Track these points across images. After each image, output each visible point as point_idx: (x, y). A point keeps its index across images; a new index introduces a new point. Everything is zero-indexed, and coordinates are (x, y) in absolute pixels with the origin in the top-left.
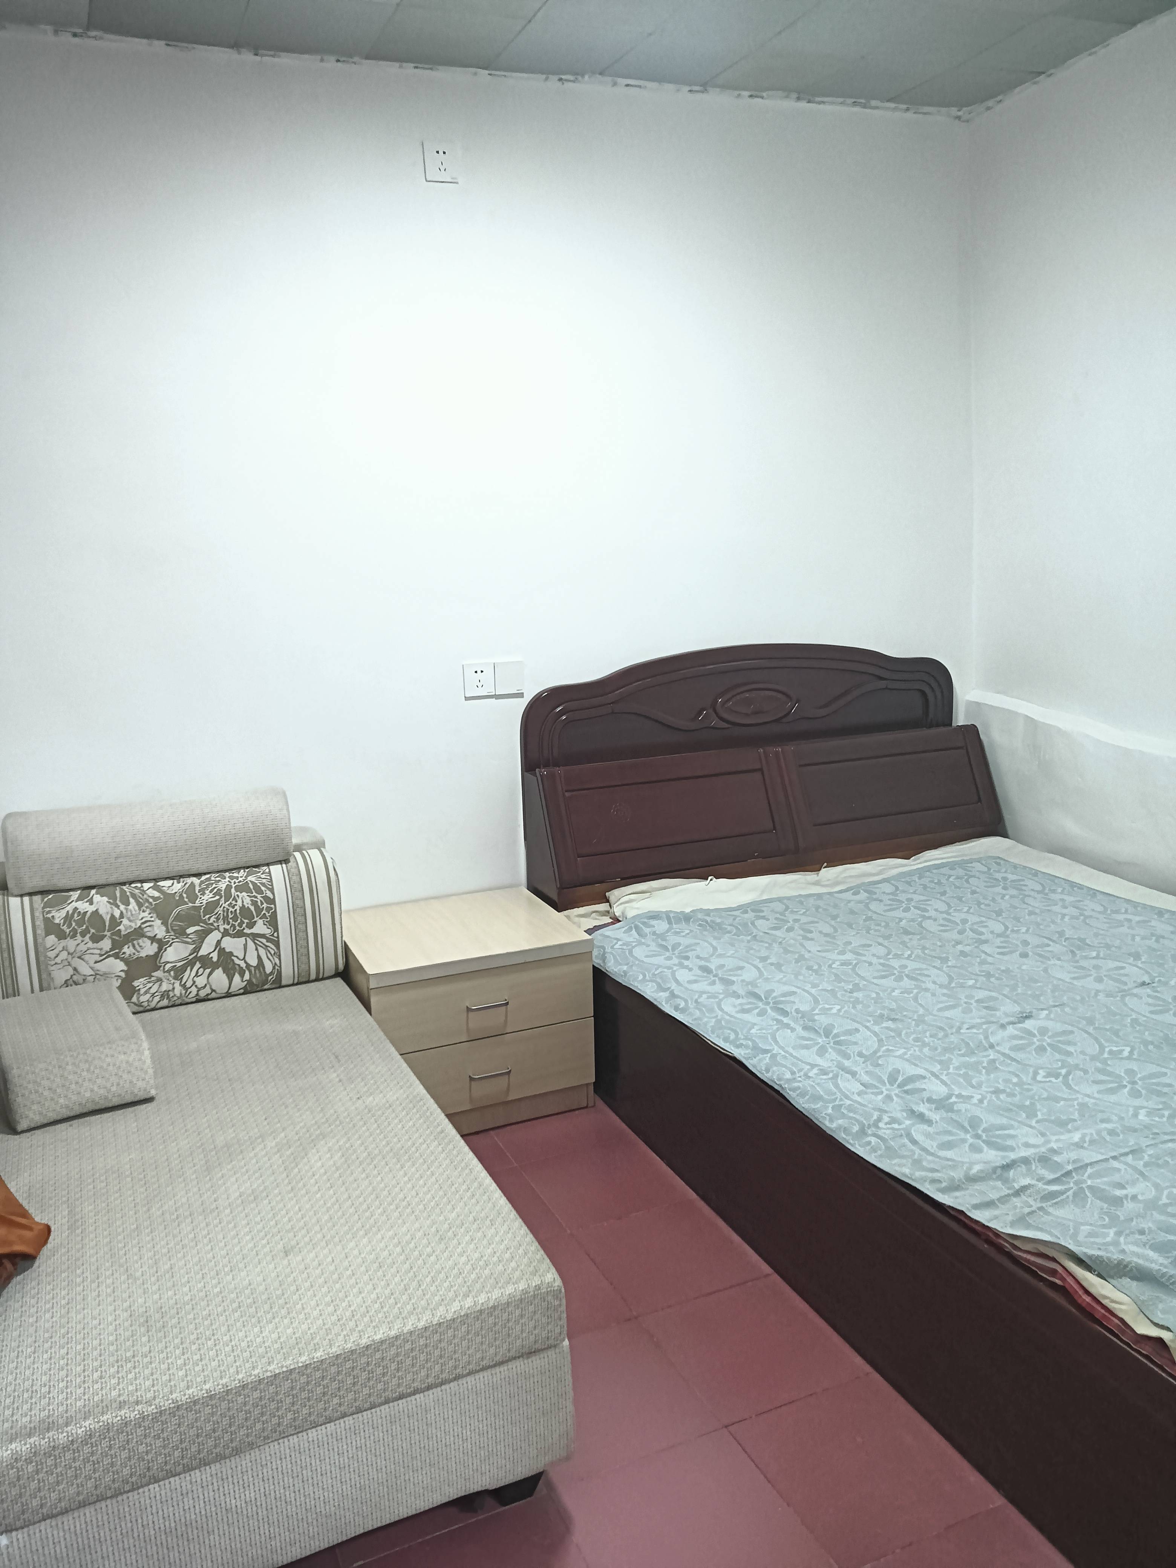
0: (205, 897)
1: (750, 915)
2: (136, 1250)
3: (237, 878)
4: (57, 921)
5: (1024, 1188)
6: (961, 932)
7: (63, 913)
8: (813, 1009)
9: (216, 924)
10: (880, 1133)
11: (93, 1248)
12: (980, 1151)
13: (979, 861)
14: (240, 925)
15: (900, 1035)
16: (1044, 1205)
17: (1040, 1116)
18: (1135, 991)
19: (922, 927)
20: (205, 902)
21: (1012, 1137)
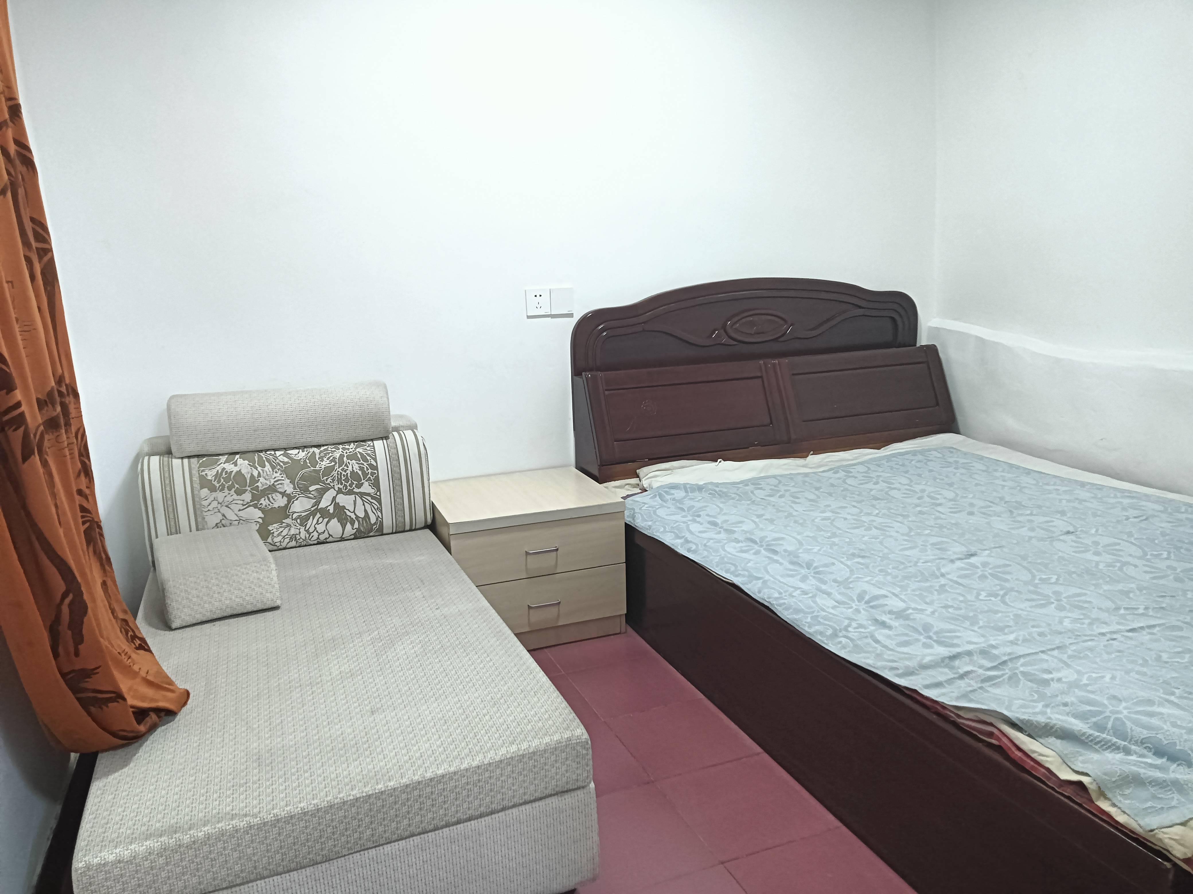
0: (324, 463)
1: (751, 487)
2: (255, 710)
3: (348, 449)
4: (209, 478)
5: (967, 673)
6: (919, 498)
7: (214, 472)
8: (798, 549)
9: (332, 484)
10: (850, 635)
11: (222, 708)
12: (930, 647)
13: (935, 450)
14: (351, 486)
15: (867, 567)
16: (983, 685)
17: (981, 623)
18: (1062, 538)
19: (889, 495)
20: (323, 467)
21: (958, 637)
